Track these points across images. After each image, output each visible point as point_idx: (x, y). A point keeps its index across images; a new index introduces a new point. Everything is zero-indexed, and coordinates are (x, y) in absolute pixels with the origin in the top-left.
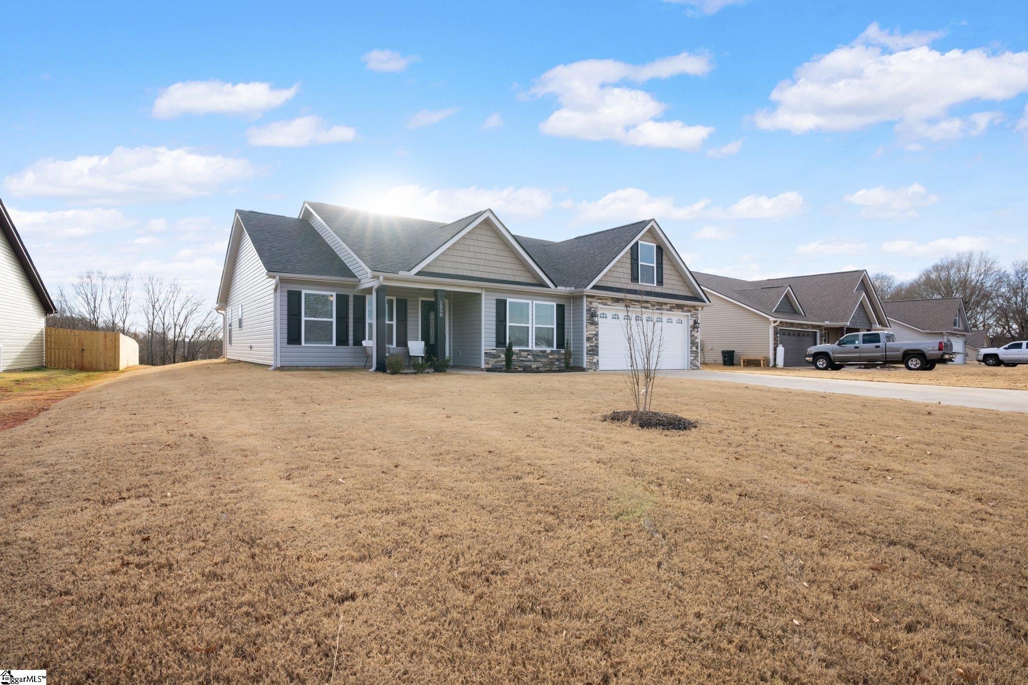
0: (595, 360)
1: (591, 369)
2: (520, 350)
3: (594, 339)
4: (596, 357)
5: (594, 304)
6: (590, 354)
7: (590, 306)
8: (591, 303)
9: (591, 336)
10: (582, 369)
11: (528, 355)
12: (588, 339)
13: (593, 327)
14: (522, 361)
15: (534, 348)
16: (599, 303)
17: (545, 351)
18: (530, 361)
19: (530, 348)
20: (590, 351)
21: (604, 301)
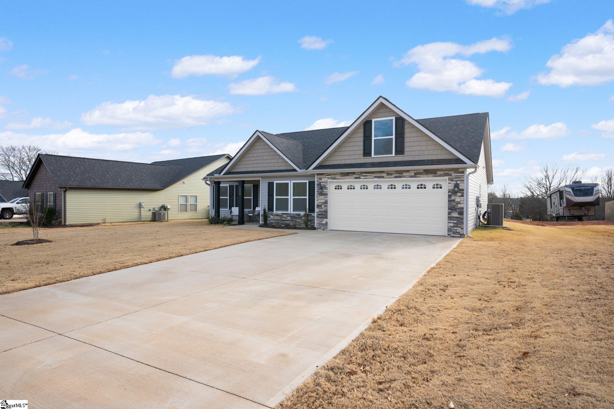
0: (323, 222)
1: (320, 228)
2: (282, 213)
3: (323, 206)
4: (325, 220)
5: (323, 180)
6: (320, 217)
7: (320, 181)
8: (321, 179)
9: (320, 204)
10: (314, 229)
11: (288, 216)
12: (318, 206)
13: (323, 197)
14: (283, 220)
15: (292, 212)
16: (328, 178)
17: (300, 214)
18: (288, 221)
19: (289, 212)
20: (320, 215)
21: (333, 176)
